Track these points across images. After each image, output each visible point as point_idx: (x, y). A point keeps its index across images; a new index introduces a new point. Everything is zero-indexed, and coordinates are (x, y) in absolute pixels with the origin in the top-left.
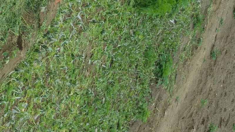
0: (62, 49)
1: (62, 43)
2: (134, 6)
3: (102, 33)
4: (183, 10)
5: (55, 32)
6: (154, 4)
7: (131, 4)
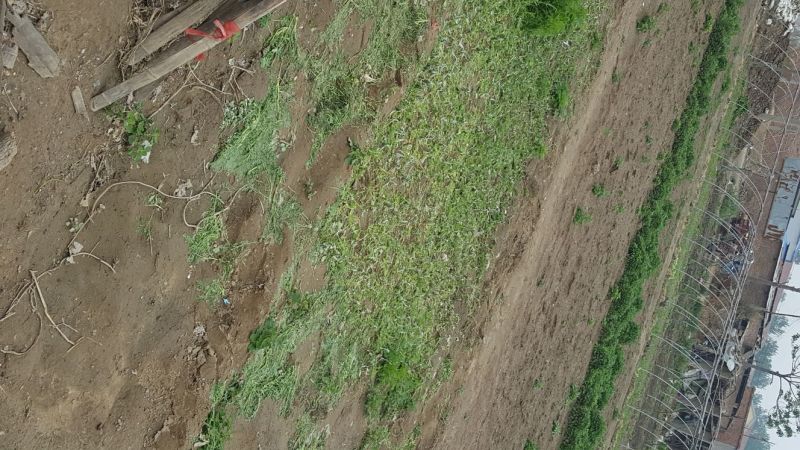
0: (445, 83)
1: (445, 76)
2: (522, 29)
3: (487, 62)
4: (578, 29)
5: (436, 63)
6: (544, 23)
7: (518, 26)
